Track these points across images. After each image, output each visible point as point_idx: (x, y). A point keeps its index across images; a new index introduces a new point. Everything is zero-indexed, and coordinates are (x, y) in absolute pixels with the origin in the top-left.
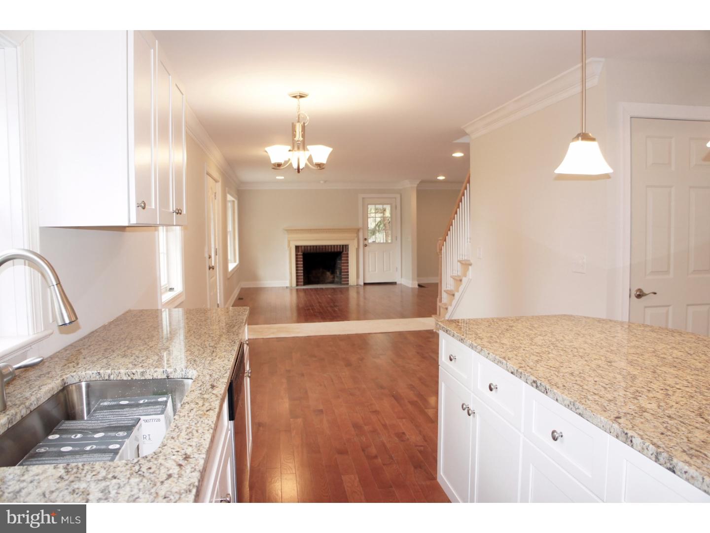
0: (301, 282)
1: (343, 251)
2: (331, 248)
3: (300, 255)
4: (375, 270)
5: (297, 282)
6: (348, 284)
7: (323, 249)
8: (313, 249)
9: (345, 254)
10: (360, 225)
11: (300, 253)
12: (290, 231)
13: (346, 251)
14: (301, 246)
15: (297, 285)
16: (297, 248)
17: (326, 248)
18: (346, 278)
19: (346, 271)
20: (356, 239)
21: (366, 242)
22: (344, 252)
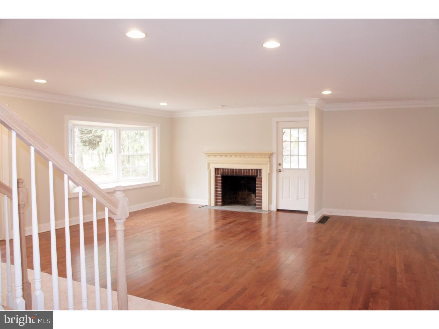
0: (219, 202)
1: (257, 176)
2: (247, 172)
3: (219, 177)
4: (289, 198)
5: (216, 202)
6: (261, 208)
7: (239, 172)
8: (231, 172)
9: (259, 178)
10: (274, 150)
11: (219, 175)
12: (209, 154)
13: (260, 176)
14: (220, 169)
15: (216, 205)
16: (217, 170)
17: (241, 172)
19: (260, 195)
20: (268, 165)
21: (280, 168)
22: (259, 177)
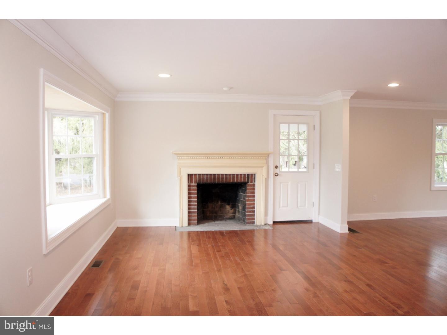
0: (194, 220)
1: (248, 182)
2: (234, 178)
3: (193, 186)
4: (287, 206)
5: (189, 220)
7: (223, 178)
8: (211, 178)
9: (251, 185)
10: (271, 149)
11: (193, 184)
12: (179, 155)
13: (252, 182)
14: (195, 175)
15: (189, 224)
16: (190, 176)
17: (226, 178)
18: (250, 215)
19: (252, 206)
20: (265, 167)
21: (277, 171)
22: (250, 183)
